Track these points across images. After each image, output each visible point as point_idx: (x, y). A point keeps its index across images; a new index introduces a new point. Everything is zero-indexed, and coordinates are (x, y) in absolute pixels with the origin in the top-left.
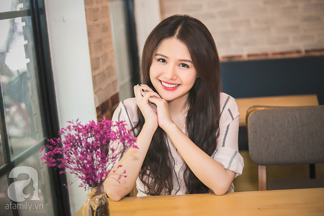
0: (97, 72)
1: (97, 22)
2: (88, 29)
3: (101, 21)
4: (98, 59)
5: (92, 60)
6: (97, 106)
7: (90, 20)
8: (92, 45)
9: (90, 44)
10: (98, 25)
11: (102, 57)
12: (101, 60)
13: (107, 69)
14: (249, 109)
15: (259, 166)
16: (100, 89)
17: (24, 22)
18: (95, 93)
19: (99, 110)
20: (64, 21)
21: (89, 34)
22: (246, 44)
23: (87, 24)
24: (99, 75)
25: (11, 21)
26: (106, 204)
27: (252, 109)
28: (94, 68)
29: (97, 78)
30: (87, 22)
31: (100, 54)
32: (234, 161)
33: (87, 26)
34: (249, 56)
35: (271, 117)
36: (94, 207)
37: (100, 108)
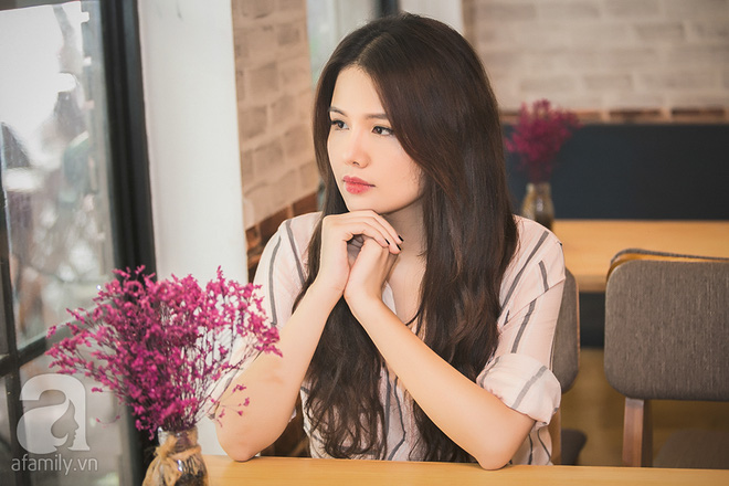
0: (254, 143)
1: (265, 21)
2: (235, 38)
3: (277, 17)
4: (262, 110)
5: (242, 114)
6: (250, 224)
7: (245, 15)
8: (247, 76)
9: (239, 73)
10: (267, 28)
11: (273, 105)
12: (270, 112)
13: (287, 134)
14: (617, 256)
15: (627, 400)
16: (263, 184)
17: (87, 14)
18: (246, 194)
19: (256, 235)
20: (179, 15)
21: (240, 50)
22: (671, 84)
23: (234, 24)
24: (259, 149)
25: (55, 10)
26: (202, 474)
27: (624, 257)
28: (247, 133)
29: (255, 156)
30: (234, 20)
31: (268, 98)
32: (534, 390)
33: (235, 29)
34: (675, 112)
35: (663, 281)
36: (170, 479)
37: (258, 229)
